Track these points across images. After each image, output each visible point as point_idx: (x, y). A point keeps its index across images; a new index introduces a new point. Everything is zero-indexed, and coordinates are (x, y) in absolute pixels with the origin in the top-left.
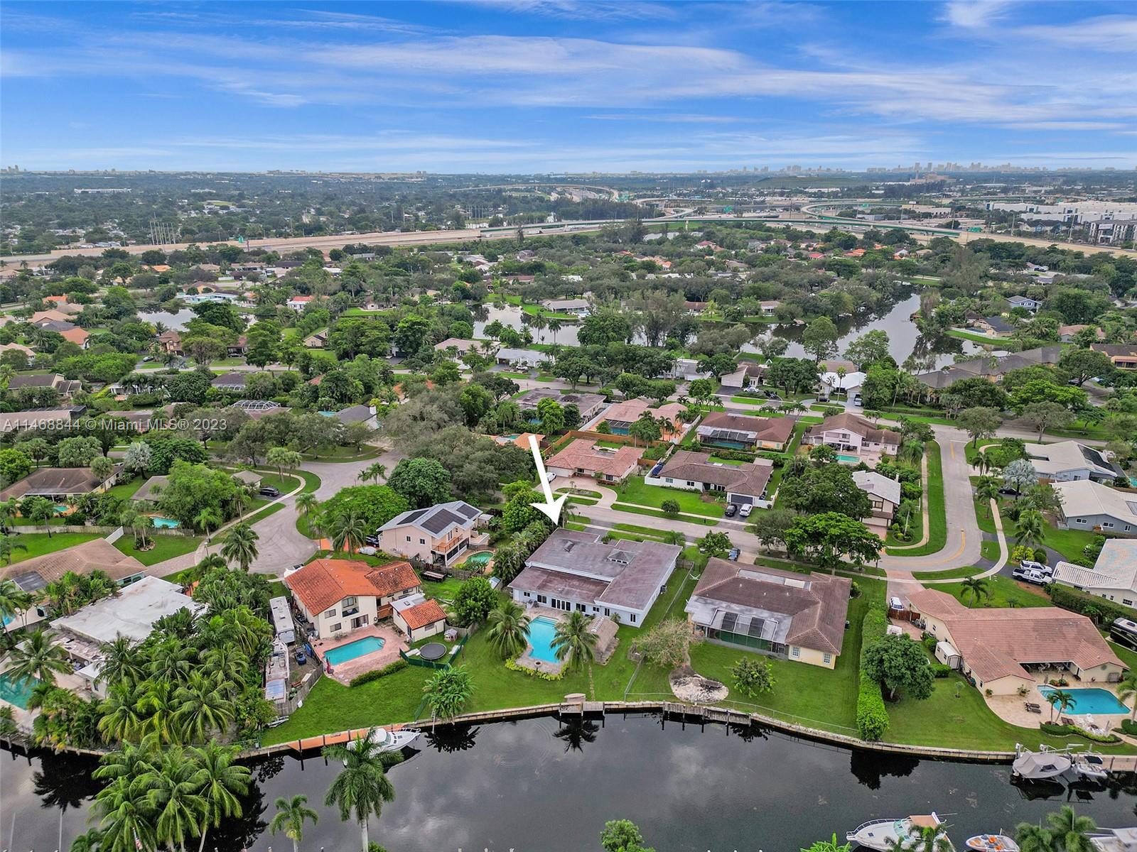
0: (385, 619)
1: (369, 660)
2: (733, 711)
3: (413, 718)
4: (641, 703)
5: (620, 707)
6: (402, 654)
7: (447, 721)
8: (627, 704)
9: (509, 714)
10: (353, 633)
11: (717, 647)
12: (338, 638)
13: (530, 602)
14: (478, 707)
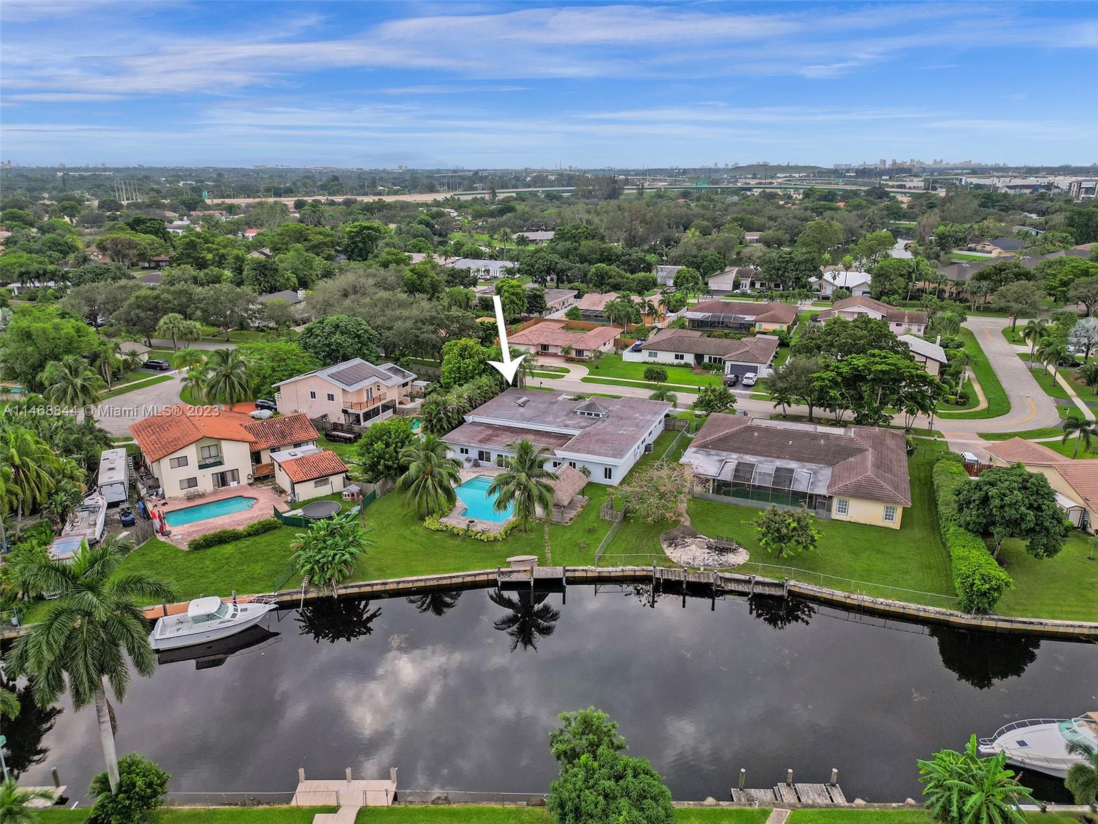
0: (266, 477)
1: (228, 521)
2: (759, 578)
3: (273, 587)
4: (619, 569)
5: (589, 574)
6: (277, 514)
7: (325, 593)
8: (600, 569)
9: (422, 584)
10: (215, 493)
11: (728, 505)
12: (190, 498)
13: (468, 460)
14: (374, 574)
